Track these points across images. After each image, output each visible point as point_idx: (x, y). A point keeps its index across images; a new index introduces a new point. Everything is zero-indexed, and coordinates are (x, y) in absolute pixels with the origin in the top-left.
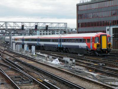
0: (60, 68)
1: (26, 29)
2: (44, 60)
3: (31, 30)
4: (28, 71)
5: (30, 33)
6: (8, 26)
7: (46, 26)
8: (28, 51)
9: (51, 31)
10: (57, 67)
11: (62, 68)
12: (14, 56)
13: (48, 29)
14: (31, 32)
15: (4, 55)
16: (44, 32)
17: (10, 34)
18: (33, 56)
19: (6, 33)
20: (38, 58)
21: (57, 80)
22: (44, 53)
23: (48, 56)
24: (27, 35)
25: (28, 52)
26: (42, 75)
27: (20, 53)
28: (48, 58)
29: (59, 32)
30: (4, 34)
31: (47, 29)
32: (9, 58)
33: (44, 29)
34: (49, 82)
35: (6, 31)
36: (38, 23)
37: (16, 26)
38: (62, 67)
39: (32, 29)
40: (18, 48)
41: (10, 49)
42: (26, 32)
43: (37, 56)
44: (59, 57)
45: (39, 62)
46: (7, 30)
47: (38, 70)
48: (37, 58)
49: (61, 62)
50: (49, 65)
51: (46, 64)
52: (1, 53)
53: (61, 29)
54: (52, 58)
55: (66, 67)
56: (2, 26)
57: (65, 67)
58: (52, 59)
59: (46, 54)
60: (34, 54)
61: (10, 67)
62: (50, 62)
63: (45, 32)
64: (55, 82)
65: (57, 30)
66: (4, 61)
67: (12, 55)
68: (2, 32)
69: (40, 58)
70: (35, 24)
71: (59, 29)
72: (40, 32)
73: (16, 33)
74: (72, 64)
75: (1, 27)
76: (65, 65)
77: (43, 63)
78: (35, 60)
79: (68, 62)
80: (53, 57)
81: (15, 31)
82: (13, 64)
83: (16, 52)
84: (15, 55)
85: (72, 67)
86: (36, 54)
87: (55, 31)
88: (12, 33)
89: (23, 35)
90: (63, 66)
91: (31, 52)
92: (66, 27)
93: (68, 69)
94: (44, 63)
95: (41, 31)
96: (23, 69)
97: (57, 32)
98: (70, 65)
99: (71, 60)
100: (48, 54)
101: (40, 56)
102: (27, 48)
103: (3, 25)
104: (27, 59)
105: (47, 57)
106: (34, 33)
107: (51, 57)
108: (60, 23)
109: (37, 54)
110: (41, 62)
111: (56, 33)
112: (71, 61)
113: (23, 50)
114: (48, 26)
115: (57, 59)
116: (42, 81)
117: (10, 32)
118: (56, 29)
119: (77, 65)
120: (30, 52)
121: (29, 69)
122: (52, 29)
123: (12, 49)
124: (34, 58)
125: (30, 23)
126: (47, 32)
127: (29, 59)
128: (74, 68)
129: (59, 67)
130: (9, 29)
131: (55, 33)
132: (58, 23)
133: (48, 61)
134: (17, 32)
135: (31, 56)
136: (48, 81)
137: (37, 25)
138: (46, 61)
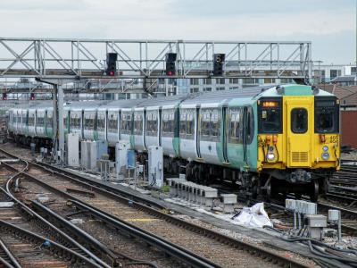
0: (272, 247)
1: (124, 73)
2: (202, 210)
3: (148, 74)
4: (125, 258)
5: (145, 89)
6: (48, 56)
7: (215, 56)
8: (133, 167)
9: (241, 81)
10: (255, 242)
11: (278, 248)
12: (69, 190)
13: (225, 69)
14: (150, 84)
15: (26, 185)
16: (209, 83)
17: (57, 91)
18: (155, 193)
19: (40, 89)
20: (173, 200)
23: (219, 193)
24: (133, 96)
25: (132, 171)
27: (99, 178)
30: (32, 95)
31: (221, 69)
32: (47, 199)
33: (208, 72)
35: (37, 79)
36: (180, 42)
37: (82, 57)
38: (279, 243)
39: (155, 72)
40: (89, 154)
41: (55, 158)
42: (129, 86)
43: (172, 191)
45: (178, 216)
46: (40, 76)
47: (168, 256)
48: (170, 201)
49: (277, 221)
50: (221, 232)
51: (207, 227)
52: (15, 178)
53: (283, 68)
54: (235, 201)
55: (301, 241)
56: (20, 58)
57: (292, 240)
58: (236, 206)
60: (159, 183)
61: (48, 241)
62: (227, 218)
63: (214, 85)
65: (268, 73)
66: (22, 212)
67: (62, 185)
68: (22, 86)
69: (184, 202)
70: (168, 51)
71: (274, 68)
72: (192, 83)
73: (83, 91)
74: (326, 231)
75: (15, 61)
76: (295, 232)
77: (196, 222)
78: (162, 208)
79: (306, 221)
81: (78, 78)
82: (61, 227)
83: (82, 174)
84: (75, 187)
85: (329, 241)
86: (167, 183)
87: (257, 79)
88: (66, 91)
89: (117, 96)
90: (286, 237)
91: (145, 174)
92: (306, 61)
93: (305, 253)
94: (200, 225)
95: (194, 81)
96: (102, 250)
98: (315, 235)
99: (322, 210)
101: (184, 193)
102: (129, 154)
103: (24, 54)
104: (126, 203)
105: (215, 195)
106: (164, 90)
107: (231, 198)
109: (173, 183)
110: (187, 219)
112: (321, 216)
113: (112, 164)
114: (222, 57)
115: (260, 206)
117: (55, 85)
119: (351, 235)
120: (141, 174)
121: (128, 249)
122: (242, 69)
123: (62, 158)
124: (159, 202)
126: (222, 82)
127: (135, 206)
128: (338, 250)
129: (266, 244)
130: (52, 72)
132: (271, 44)
133: (220, 216)
134: (89, 85)
135: (143, 193)
137: (174, 52)
138: (210, 213)
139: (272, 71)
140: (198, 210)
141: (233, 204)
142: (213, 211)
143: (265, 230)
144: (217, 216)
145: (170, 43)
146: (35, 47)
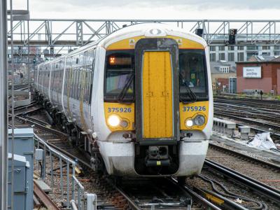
2: (225, 137)
7: (230, 30)
9: (245, 48)
10: (265, 159)
13: (237, 40)
16: (223, 49)
21: (268, 201)
22: (225, 116)
23: (237, 126)
26: (222, 185)
28: (236, 132)
29: (272, 48)
31: (234, 39)
33: (224, 42)
34: (242, 204)
36: (206, 21)
44: (272, 127)
50: (241, 152)
51: (230, 149)
53: (278, 39)
54: (249, 131)
56: (96, 33)
58: (249, 135)
59: (230, 118)
62: (243, 143)
63: (227, 51)
64: (264, 207)
65: (267, 42)
70: (195, 28)
71: (272, 39)
72: (211, 49)
75: (93, 35)
77: (222, 145)
80: (254, 127)
87: (257, 47)
94: (225, 147)
97: (265, 51)
100: (236, 119)
103: (99, 30)
105: (235, 127)
107: (246, 128)
108: (274, 21)
110: (215, 144)
111: (260, 53)
114: (235, 31)
115: (267, 135)
116: (220, 202)
118: (261, 39)
122: (249, 39)
125: (180, 23)
126: (232, 49)
129: (273, 161)
131: (257, 54)
132: (270, 22)
133: (238, 141)
136: (240, 201)
137: (201, 28)
138: (231, 140)
139: (270, 41)
140: (223, 137)
141: (248, 134)
142: (233, 138)
143: (271, 151)
144: (237, 142)
145: (199, 21)
146: (106, 26)
